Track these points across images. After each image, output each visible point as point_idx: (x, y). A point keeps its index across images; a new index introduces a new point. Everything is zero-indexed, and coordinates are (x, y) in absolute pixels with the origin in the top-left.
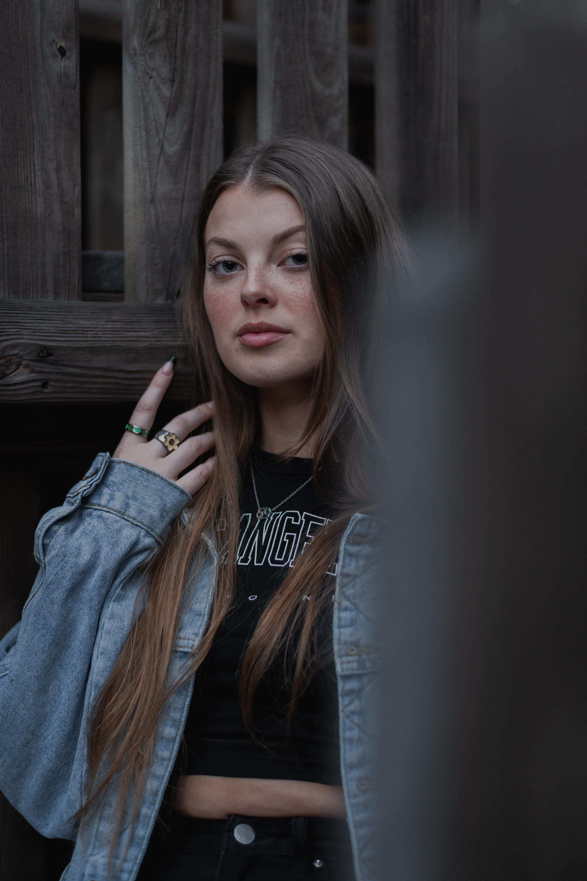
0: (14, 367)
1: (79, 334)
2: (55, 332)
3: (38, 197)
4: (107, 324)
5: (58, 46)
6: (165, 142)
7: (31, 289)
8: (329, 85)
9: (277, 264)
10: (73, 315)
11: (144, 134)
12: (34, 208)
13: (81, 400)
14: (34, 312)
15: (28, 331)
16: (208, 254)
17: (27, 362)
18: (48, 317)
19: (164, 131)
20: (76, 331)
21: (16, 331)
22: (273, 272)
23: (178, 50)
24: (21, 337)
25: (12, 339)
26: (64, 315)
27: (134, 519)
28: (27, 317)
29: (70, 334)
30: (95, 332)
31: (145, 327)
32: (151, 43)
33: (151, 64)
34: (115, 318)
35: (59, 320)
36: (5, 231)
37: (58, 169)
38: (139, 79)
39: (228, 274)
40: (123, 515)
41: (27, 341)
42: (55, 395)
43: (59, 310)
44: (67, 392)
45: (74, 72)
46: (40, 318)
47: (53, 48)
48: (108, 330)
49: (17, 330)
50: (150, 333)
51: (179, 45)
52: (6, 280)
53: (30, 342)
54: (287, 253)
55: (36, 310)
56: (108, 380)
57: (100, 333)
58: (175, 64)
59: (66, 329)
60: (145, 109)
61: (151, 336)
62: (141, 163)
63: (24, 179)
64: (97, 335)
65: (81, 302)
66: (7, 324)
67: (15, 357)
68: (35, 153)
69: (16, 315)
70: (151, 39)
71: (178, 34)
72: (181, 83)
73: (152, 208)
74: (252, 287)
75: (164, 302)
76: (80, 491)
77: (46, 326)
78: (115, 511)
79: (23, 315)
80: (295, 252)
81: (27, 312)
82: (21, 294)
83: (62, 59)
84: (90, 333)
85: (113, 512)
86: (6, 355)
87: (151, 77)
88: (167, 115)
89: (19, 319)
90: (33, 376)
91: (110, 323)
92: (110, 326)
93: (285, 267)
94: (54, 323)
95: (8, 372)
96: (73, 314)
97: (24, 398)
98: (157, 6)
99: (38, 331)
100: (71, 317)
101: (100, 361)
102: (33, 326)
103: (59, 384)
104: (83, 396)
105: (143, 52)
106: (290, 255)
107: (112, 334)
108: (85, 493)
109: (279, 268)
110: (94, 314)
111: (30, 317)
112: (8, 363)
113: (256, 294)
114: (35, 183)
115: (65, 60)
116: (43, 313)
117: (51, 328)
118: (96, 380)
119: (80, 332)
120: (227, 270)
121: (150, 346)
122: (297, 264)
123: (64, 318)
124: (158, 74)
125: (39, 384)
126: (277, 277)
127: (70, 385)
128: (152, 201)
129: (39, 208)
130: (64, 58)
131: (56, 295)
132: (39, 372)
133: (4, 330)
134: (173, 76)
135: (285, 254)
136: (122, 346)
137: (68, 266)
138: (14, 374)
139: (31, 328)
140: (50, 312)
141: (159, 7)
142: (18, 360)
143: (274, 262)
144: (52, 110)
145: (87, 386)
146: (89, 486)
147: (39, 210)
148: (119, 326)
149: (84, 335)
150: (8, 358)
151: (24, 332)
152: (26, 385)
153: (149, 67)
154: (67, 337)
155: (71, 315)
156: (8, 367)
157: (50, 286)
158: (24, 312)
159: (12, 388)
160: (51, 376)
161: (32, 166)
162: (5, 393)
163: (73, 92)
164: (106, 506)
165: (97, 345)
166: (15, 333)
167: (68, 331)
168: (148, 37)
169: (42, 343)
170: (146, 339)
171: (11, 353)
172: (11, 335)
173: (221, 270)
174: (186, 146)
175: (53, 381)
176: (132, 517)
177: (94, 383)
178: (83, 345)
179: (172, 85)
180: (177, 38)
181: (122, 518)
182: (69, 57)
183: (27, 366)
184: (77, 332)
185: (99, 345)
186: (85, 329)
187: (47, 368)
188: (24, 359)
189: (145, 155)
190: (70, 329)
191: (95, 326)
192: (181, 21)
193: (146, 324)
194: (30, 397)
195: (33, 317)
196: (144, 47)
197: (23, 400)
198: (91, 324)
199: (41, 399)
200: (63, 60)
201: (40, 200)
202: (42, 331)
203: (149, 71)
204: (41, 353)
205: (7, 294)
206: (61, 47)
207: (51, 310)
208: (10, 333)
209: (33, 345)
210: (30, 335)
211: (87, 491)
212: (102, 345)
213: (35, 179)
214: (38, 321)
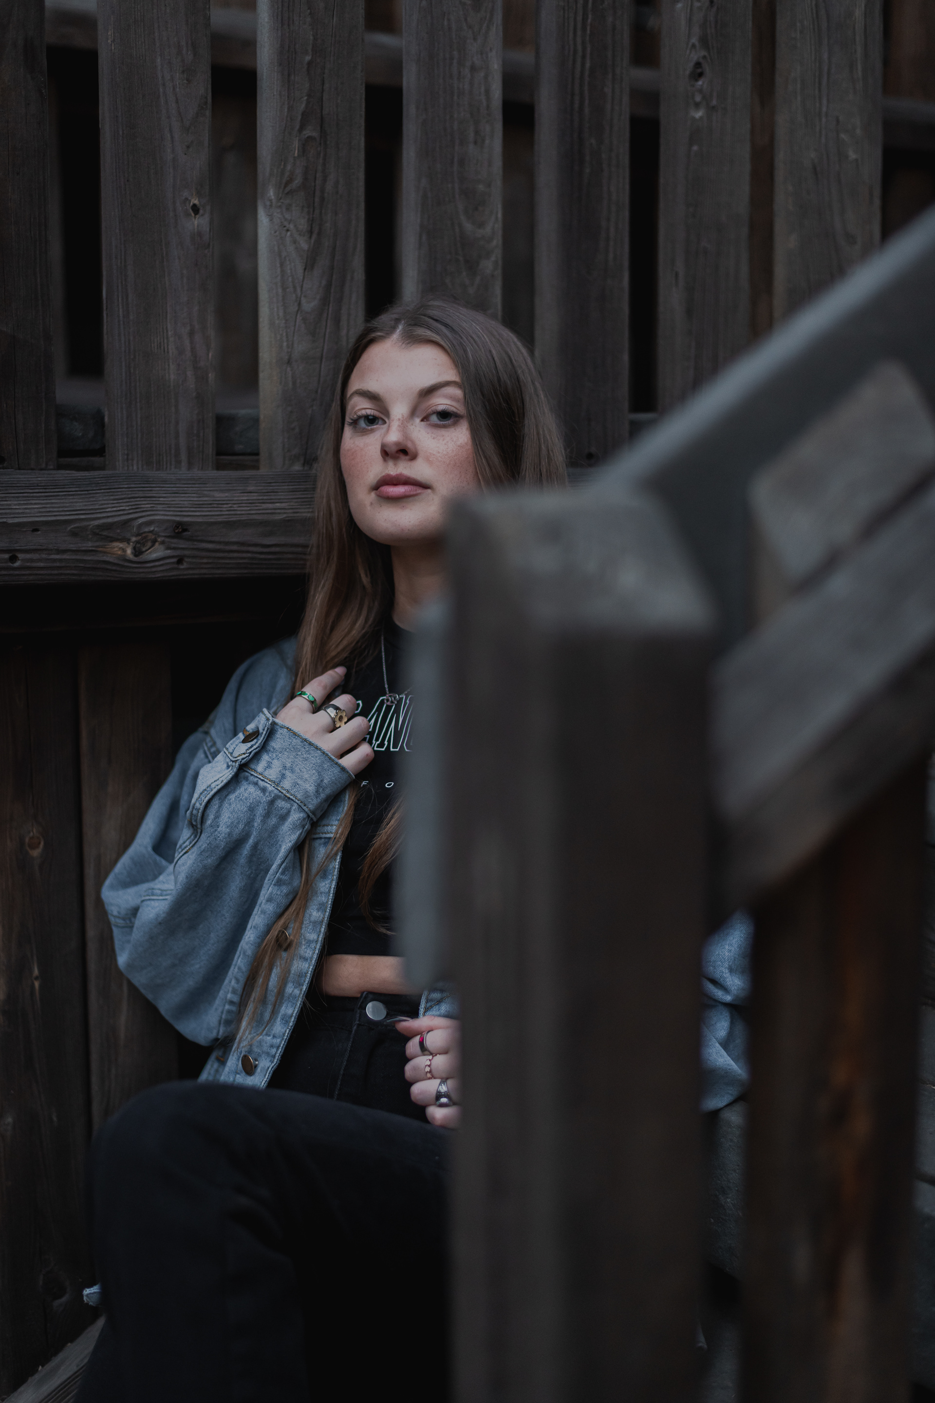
0: (149, 544)
1: (214, 507)
2: (190, 506)
3: (171, 364)
4: (243, 496)
5: (191, 204)
6: (303, 298)
7: (165, 460)
8: (481, 225)
9: (420, 419)
10: (207, 487)
11: (280, 290)
12: (167, 375)
13: (217, 576)
14: (168, 486)
15: (163, 506)
16: (349, 408)
17: (163, 539)
18: (183, 490)
19: (302, 287)
20: (211, 504)
21: (151, 507)
22: (416, 426)
23: (317, 200)
24: (156, 513)
25: (148, 516)
26: (198, 487)
27: (288, 791)
28: (161, 490)
29: (205, 508)
30: (230, 505)
31: (282, 497)
32: (288, 193)
33: (288, 216)
34: (251, 488)
35: (194, 493)
36: (138, 400)
37: (191, 334)
38: (275, 232)
39: (370, 428)
40: (277, 786)
41: (162, 517)
42: (191, 572)
43: (194, 482)
44: (202, 568)
45: (208, 230)
46: (174, 492)
47: (186, 206)
48: (244, 502)
49: (152, 505)
50: (286, 504)
51: (318, 193)
52: (140, 452)
53: (166, 518)
54: (432, 408)
55: (170, 483)
56: (245, 555)
57: (235, 506)
58: (313, 214)
59: (201, 503)
60: (282, 265)
61: (287, 507)
62: (277, 322)
63: (157, 345)
64: (232, 509)
65: (215, 472)
66: (142, 499)
67: (150, 534)
68: (168, 318)
69: (150, 489)
70: (288, 189)
71: (317, 182)
72: (319, 234)
73: (289, 369)
74: (393, 436)
75: (301, 468)
76: (238, 758)
77: (181, 501)
78: (270, 781)
79: (158, 489)
80: (440, 408)
81: (162, 485)
82: (155, 465)
83: (195, 218)
84: (225, 506)
85: (268, 781)
86: (142, 532)
87: (288, 230)
88: (305, 269)
89: (152, 494)
90: (169, 552)
91: (246, 494)
92: (246, 498)
93: (428, 423)
94: (189, 497)
95: (144, 549)
96: (207, 485)
97: (159, 575)
98: (294, 154)
99: (173, 506)
100: (206, 489)
101: (235, 536)
102: (167, 501)
103: (194, 560)
104: (219, 571)
105: (280, 204)
106: (435, 411)
107: (248, 507)
108: (243, 761)
109: (422, 423)
110: (228, 485)
111: (164, 490)
112: (144, 540)
113: (397, 444)
114: (168, 349)
115: (198, 218)
116: (177, 485)
117: (186, 502)
118: (232, 555)
119: (215, 505)
120: (368, 424)
121: (287, 519)
122: (440, 421)
123: (198, 490)
124: (295, 226)
125: (175, 560)
126: (419, 431)
127: (205, 561)
128: (289, 362)
129: (172, 376)
130: (197, 216)
131: (190, 465)
132: (174, 548)
133: (139, 506)
134: (312, 227)
135: (430, 410)
136: (258, 519)
137: (201, 434)
138: (149, 551)
139: (166, 502)
140: (185, 484)
141: (296, 155)
142: (153, 537)
143: (418, 417)
144: (185, 272)
145: (223, 561)
146: (248, 754)
147: (172, 377)
148: (255, 498)
149: (219, 509)
150: (144, 535)
151: (160, 507)
152: (161, 562)
153: (286, 220)
154: (203, 511)
155: (205, 487)
156: (144, 545)
157: (184, 457)
158: (158, 485)
159: (148, 565)
160: (187, 553)
161: (165, 331)
162: (141, 570)
163: (206, 251)
164: (262, 774)
165: (232, 519)
166: (150, 509)
167: (203, 504)
168: (285, 187)
169: (178, 519)
170: (282, 511)
171: (146, 530)
172: (146, 511)
173: (362, 424)
174: (325, 301)
175: (189, 557)
176: (285, 790)
177: (230, 558)
178: (218, 520)
179: (310, 237)
180: (315, 186)
181: (276, 788)
182: (202, 215)
183: (163, 543)
184: (212, 506)
185: (235, 519)
186: (220, 502)
187: (182, 544)
188: (159, 536)
189: (281, 314)
190: (205, 502)
191: (230, 499)
192: (320, 168)
193: (282, 494)
194: (166, 574)
195: (167, 490)
196: (280, 199)
197: (158, 577)
198: (226, 497)
199: (177, 575)
200: (197, 219)
201: (173, 367)
202: (177, 506)
203: (286, 223)
204: (177, 529)
205: (140, 466)
206: (194, 205)
207: (185, 482)
208: (145, 509)
209: (168, 521)
210: (165, 510)
211: (245, 759)
212: (238, 519)
213: (168, 346)
214: (173, 495)
